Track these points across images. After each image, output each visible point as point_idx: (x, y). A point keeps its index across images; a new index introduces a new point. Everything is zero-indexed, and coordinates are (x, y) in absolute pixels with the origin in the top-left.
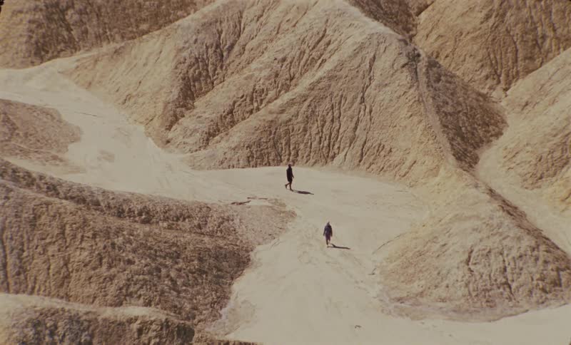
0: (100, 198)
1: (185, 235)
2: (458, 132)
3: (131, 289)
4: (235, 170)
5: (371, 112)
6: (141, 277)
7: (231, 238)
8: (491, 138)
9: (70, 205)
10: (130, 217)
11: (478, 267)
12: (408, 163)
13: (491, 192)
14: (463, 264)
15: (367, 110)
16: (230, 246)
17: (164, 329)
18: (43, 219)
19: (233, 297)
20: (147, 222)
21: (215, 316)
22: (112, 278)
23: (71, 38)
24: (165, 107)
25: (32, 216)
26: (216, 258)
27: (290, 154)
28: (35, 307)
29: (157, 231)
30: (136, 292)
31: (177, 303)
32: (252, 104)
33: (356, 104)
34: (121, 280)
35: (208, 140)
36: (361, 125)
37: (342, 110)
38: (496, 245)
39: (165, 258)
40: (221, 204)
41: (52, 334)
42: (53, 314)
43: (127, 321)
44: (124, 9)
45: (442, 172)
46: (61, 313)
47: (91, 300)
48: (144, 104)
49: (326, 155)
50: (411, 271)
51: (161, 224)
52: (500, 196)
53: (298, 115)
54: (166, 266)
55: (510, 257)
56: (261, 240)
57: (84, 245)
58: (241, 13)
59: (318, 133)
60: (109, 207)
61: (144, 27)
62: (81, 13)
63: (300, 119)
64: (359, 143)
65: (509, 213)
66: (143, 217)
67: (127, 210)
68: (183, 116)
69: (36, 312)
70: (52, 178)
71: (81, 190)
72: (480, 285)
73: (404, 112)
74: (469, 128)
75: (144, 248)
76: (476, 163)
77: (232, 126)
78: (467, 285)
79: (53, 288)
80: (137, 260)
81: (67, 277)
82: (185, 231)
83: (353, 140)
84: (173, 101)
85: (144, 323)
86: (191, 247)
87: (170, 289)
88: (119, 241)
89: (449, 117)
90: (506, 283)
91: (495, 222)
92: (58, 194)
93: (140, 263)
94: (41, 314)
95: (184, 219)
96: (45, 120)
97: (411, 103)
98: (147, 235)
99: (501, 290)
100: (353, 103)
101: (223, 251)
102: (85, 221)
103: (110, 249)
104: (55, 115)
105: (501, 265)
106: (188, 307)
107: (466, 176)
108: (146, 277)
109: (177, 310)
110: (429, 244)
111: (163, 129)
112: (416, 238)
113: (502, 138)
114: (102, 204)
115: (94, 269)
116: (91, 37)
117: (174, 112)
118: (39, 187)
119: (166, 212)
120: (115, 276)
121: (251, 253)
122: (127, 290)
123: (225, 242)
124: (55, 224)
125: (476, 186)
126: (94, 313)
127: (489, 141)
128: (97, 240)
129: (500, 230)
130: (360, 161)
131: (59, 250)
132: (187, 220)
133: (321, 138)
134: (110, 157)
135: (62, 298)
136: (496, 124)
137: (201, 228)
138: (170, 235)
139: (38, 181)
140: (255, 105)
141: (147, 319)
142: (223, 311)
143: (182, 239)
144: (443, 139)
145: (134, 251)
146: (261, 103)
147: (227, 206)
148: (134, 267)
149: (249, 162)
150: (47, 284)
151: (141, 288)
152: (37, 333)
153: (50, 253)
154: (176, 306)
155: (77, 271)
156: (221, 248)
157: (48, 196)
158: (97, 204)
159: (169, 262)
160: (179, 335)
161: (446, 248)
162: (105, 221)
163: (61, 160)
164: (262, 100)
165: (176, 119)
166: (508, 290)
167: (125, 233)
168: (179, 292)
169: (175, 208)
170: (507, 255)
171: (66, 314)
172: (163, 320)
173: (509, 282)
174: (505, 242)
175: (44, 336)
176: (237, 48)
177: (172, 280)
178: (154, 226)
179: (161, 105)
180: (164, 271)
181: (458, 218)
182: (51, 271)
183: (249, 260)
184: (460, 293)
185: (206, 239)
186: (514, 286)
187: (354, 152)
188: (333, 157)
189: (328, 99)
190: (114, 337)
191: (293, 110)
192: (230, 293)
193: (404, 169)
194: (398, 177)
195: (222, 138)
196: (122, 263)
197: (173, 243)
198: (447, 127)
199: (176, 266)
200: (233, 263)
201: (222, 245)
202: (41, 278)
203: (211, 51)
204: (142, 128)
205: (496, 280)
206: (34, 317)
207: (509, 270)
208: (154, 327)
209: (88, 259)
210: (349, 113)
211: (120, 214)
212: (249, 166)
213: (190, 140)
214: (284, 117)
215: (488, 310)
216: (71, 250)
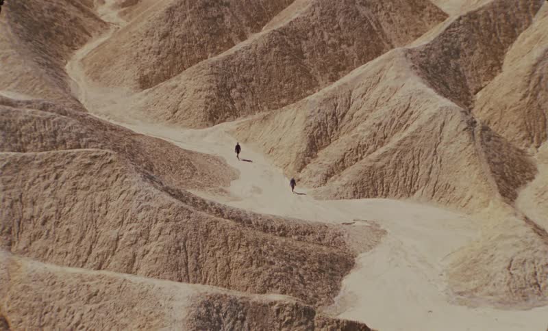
0: (252, 219)
1: (310, 245)
2: (503, 177)
3: (272, 282)
4: (345, 200)
5: (441, 161)
6: (279, 274)
7: (342, 248)
8: (527, 181)
9: (232, 223)
10: (272, 232)
11: (517, 271)
12: (467, 197)
13: (526, 219)
14: (506, 269)
15: (439, 160)
16: (341, 254)
17: (295, 310)
18: (213, 232)
19: (342, 289)
20: (284, 235)
21: (330, 302)
22: (259, 274)
23: (234, 108)
24: (297, 156)
25: (205, 230)
26: (331, 262)
27: (383, 190)
28: (207, 293)
29: (290, 242)
30: (275, 284)
31: (303, 292)
32: (357, 155)
33: (430, 156)
34: (266, 275)
35: (326, 179)
36: (434, 170)
37: (421, 159)
38: (529, 256)
39: (295, 261)
40: (335, 224)
41: (218, 312)
42: (219, 298)
43: (270, 304)
44: (270, 89)
45: (491, 203)
46: (224, 297)
47: (245, 289)
48: (282, 154)
49: (409, 191)
50: (468, 273)
51: (293, 237)
52: (532, 222)
53: (389, 163)
54: (297, 267)
55: (540, 265)
56: (362, 249)
57: (240, 250)
58: (351, 91)
59: (403, 176)
60: (258, 225)
61: (284, 101)
62: (240, 91)
63: (391, 165)
64: (432, 182)
65: (539, 234)
66: (281, 232)
67: (270, 227)
68: (309, 163)
69: (207, 296)
70: (219, 204)
71: (239, 213)
72: (518, 284)
73: (465, 162)
74: (511, 174)
75: (282, 254)
76: (515, 198)
77: (343, 170)
78: (508, 284)
79: (219, 280)
80: (276, 262)
81: (229, 272)
82: (309, 243)
83: (428, 181)
84: (303, 152)
85: (281, 305)
86: (314, 254)
87: (299, 282)
88: (264, 248)
89: (497, 166)
90: (537, 284)
91: (529, 240)
92: (223, 215)
93: (278, 264)
94: (211, 298)
95: (309, 234)
96: (216, 164)
97: (469, 156)
98: (284, 244)
99: (533, 288)
100: (428, 155)
101: (336, 257)
102: (241, 234)
103: (258, 254)
104: (222, 161)
105: (533, 270)
106: (311, 295)
107: (509, 208)
108: (283, 274)
109: (304, 297)
110: (481, 255)
111: (296, 172)
112: (472, 250)
113: (534, 181)
114: (253, 223)
115: (247, 267)
116: (248, 108)
117: (304, 159)
118: (210, 210)
119: (297, 229)
120: (261, 272)
121: (355, 259)
122: (269, 283)
123: (337, 250)
124: (220, 236)
125: (516, 215)
126: (247, 298)
127: (525, 183)
128: (250, 247)
129: (533, 246)
130: (433, 196)
131: (223, 254)
132: (311, 235)
133: (405, 179)
134: (259, 191)
135: (225, 287)
136: (530, 171)
137: (320, 241)
138: (299, 245)
139: (210, 206)
140: (360, 155)
141: (283, 303)
142: (335, 299)
143: (308, 248)
144: (492, 181)
145: (275, 255)
146: (364, 154)
147: (338, 225)
148: (274, 267)
149: (355, 195)
150: (215, 277)
151: (279, 281)
152: (208, 311)
153: (217, 256)
154: (303, 295)
155: (236, 268)
156: (334, 254)
157: (216, 216)
158: (250, 222)
159: (298, 264)
160: (305, 314)
161: (493, 257)
162: (255, 235)
163: (226, 192)
164: (364, 152)
165: (304, 165)
166: (538, 288)
167: (268, 243)
168: (305, 285)
169: (303, 226)
170: (538, 264)
171: (228, 298)
172: (294, 304)
173: (539, 283)
174: (537, 254)
175: (213, 313)
176: (347, 116)
177: (300, 276)
178: (288, 239)
179: (294, 155)
180: (295, 270)
181: (502, 237)
182: (218, 268)
183: (354, 263)
184: (503, 290)
185: (324, 248)
186: (542, 285)
187: (429, 189)
188: (414, 193)
189: (411, 152)
190: (260, 315)
191: (386, 159)
192: (341, 286)
193: (464, 202)
194: (460, 207)
195: (336, 178)
196: (266, 264)
197: (302, 250)
198: (495, 172)
199: (304, 267)
200: (343, 264)
201: (335, 252)
202: (211, 273)
203: (329, 118)
204: (281, 171)
205: (529, 281)
206: (206, 300)
207: (538, 274)
208: (288, 308)
209: (243, 260)
210: (425, 162)
211: (265, 230)
212: (354, 198)
213: (314, 180)
214: (380, 164)
215: (524, 303)
216: (231, 254)
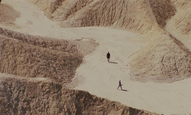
0: (28, 38)
1: (59, 51)
2: (159, 14)
3: (39, 71)
4: (77, 28)
5: (127, 6)
6: (43, 67)
7: (75, 53)
8: (171, 16)
9: (17, 41)
10: (38, 45)
11: (166, 63)
12: (140, 25)
13: (171, 36)
14: (160, 62)
15: (126, 6)
16: (75, 56)
17: (51, 86)
18: (7, 46)
19: (76, 74)
20: (45, 47)
21: (70, 81)
22: (32, 67)
24: (51, 5)
25: (3, 44)
26: (70, 60)
27: (97, 22)
28: (4, 77)
29: (48, 50)
30: (41, 72)
31: (56, 76)
32: (83, 3)
33: (121, 4)
34: (35, 68)
35: (67, 17)
36: (123, 11)
37: (116, 5)
38: (172, 55)
39: (51, 60)
40: (72, 40)
41: (10, 87)
42: (11, 80)
43: (38, 83)
45: (153, 28)
46: (13, 79)
47: (24, 75)
48: (43, 3)
49: (110, 22)
50: (141, 64)
51: (50, 47)
52: (174, 37)
53: (100, 7)
54: (52, 63)
55: (178, 59)
56: (86, 53)
57: (22, 55)
59: (107, 14)
60: (31, 41)
63: (101, 9)
64: (122, 18)
65: (177, 43)
66: (43, 45)
67: (37, 42)
68: (58, 8)
69: (4, 79)
70: (10, 31)
71: (20, 35)
72: (167, 69)
73: (139, 7)
74: (163, 12)
75: (44, 56)
76: (165, 25)
77: (76, 12)
78: (162, 70)
79: (10, 71)
80: (41, 61)
81: (16, 66)
82: (58, 50)
83: (120, 17)
84: (54, 3)
85: (44, 83)
86: (61, 56)
87: (53, 71)
88: (35, 53)
89: (155, 8)
90: (176, 69)
91: (172, 47)
92: (12, 36)
93: (42, 62)
94: (6, 80)
95: (58, 46)
96: (7, 9)
97: (141, 3)
98: (45, 51)
99: (174, 71)
100: (120, 3)
101: (73, 58)
102: (22, 46)
103: (31, 57)
104: (11, 8)
105: (174, 62)
106: (60, 77)
107: (162, 30)
108: (45, 67)
109: (56, 79)
110: (148, 55)
111: (50, 13)
112: (143, 53)
113: (175, 16)
114: (28, 40)
115: (26, 64)
117: (55, 6)
118: (5, 33)
119: (52, 43)
120: (33, 66)
121: (83, 58)
122: (37, 71)
123: (73, 54)
124: (11, 47)
125: (165, 34)
126: (26, 80)
127: (170, 17)
128: (27, 53)
129: (174, 50)
130: (123, 25)
131: (13, 57)
132: (59, 46)
133: (108, 16)
134: (31, 23)
135: (14, 74)
136: (173, 11)
137: (64, 49)
138: (53, 52)
139: (5, 32)
140: (84, 4)
141: (45, 82)
142: (73, 79)
143: (58, 53)
144: (153, 17)
145: (40, 57)
146: (87, 3)
147: (74, 41)
148: (40, 63)
149: (82, 25)
150: (8, 69)
151: (43, 71)
152: (5, 87)
153: (9, 58)
154: (55, 77)
155: (19, 64)
156: (72, 56)
157: (8, 37)
158: (26, 40)
159: (53, 61)
160: (56, 88)
161: (154, 56)
162: (29, 46)
163: (13, 24)
164: (87, 2)
165: (55, 9)
166: (177, 71)
167: (37, 51)
168: (56, 72)
169: (55, 42)
170: (177, 59)
171: (15, 80)
172: (51, 82)
173: (177, 69)
174: (176, 54)
175: (7, 88)
177: (54, 68)
178: (47, 48)
179: (50, 4)
180: (51, 65)
181: (159, 45)
182: (10, 64)
183: (82, 60)
184: (159, 73)
185: (66, 53)
186: (179, 70)
187: (121, 21)
188: (113, 23)
189: (111, 2)
190: (33, 89)
191: (98, 6)
192: (75, 72)
193: (139, 27)
194: (136, 30)
195: (72, 16)
196: (36, 62)
197: (54, 54)
198: (155, 12)
199: (56, 63)
200: (76, 61)
201: (72, 55)
202: (6, 67)
204: (43, 12)
205: (172, 68)
206: (4, 81)
207: (177, 64)
208: (47, 85)
209: (23, 60)
210: (119, 7)
211: (35, 44)
212: (82, 26)
213: (60, 17)
214: (95, 8)
215: (169, 79)
216: (17, 57)
